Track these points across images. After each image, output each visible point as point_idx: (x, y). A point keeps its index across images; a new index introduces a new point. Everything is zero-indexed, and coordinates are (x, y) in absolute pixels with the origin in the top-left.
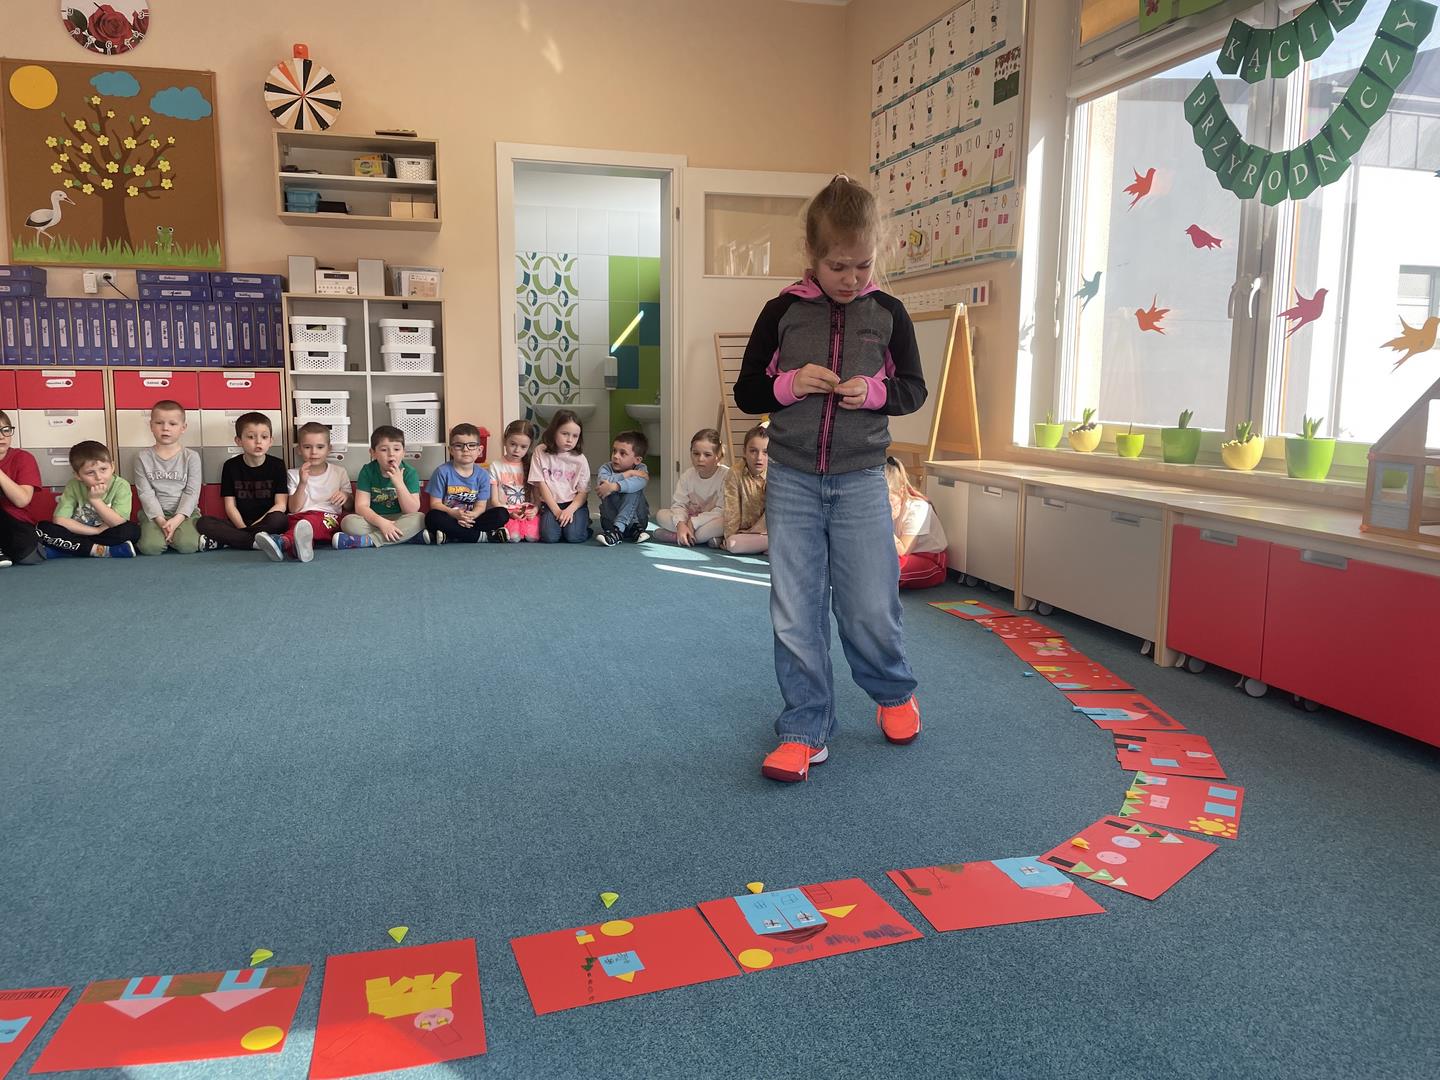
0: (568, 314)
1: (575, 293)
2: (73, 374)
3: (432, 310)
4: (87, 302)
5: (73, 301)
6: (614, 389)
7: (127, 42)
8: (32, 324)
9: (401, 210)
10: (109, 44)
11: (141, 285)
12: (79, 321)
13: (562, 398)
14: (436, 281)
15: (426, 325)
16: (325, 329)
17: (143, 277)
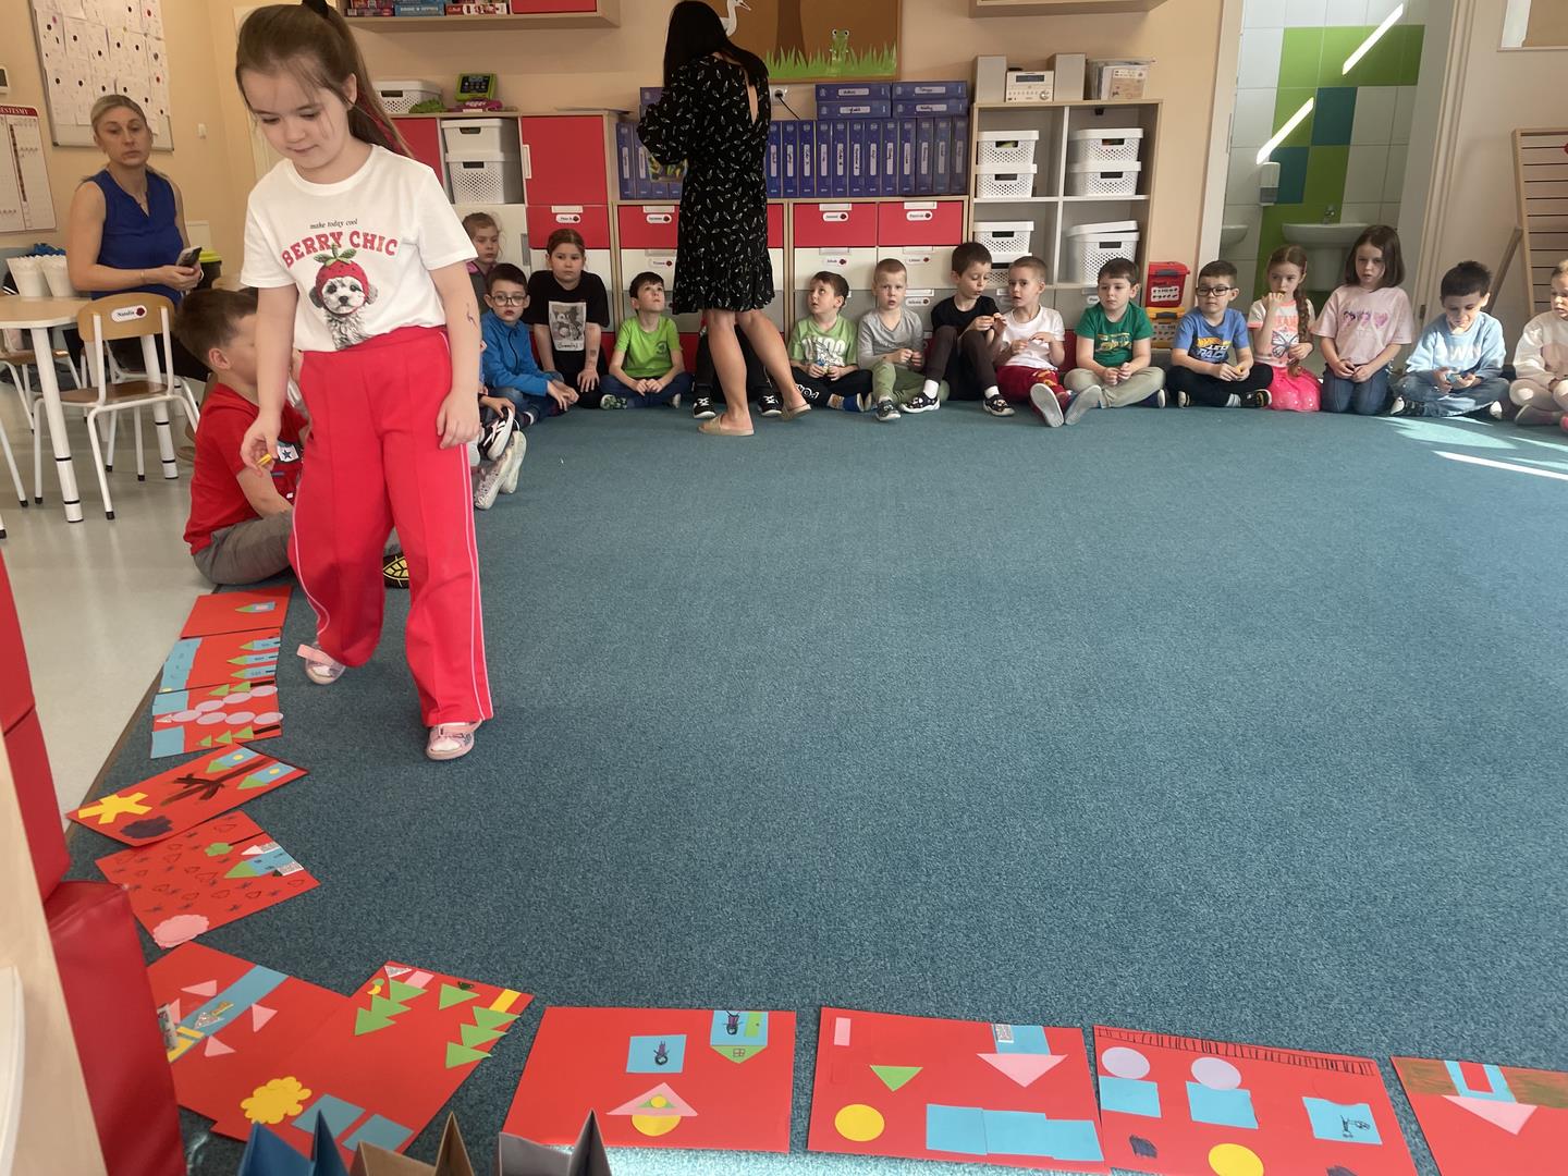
11: (819, 102)
14: (1144, 77)
15: (1134, 134)
16: (1016, 146)
17: (823, 93)
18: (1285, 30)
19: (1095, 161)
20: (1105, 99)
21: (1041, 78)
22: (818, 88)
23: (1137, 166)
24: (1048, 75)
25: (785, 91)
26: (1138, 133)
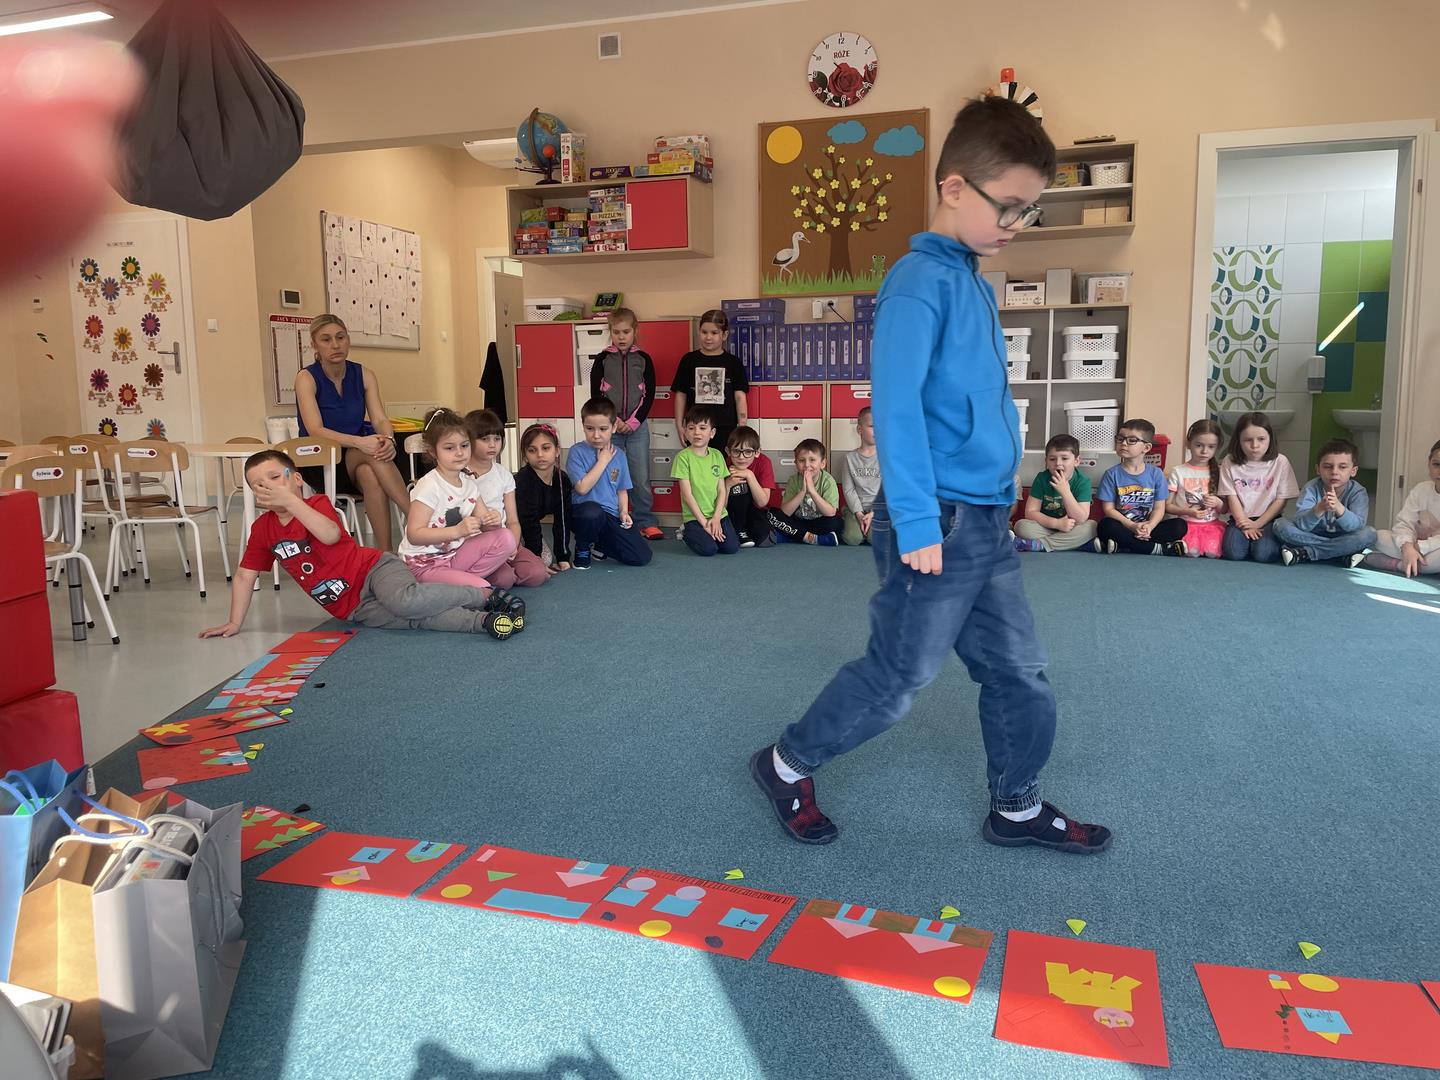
0: (1268, 311)
1: (1278, 287)
2: (800, 388)
3: (1119, 315)
4: (814, 326)
5: (804, 326)
6: (1320, 392)
7: (858, 94)
8: (773, 347)
9: (1094, 217)
10: (844, 96)
11: (857, 308)
12: (808, 343)
13: (1253, 404)
14: (1123, 286)
15: (1111, 331)
16: (1011, 340)
17: (859, 302)
18: (1324, 244)
19: (1077, 353)
20: (1091, 302)
21: (1035, 288)
22: (856, 298)
23: (1115, 356)
24: (1041, 286)
25: (834, 300)
26: (1114, 329)
